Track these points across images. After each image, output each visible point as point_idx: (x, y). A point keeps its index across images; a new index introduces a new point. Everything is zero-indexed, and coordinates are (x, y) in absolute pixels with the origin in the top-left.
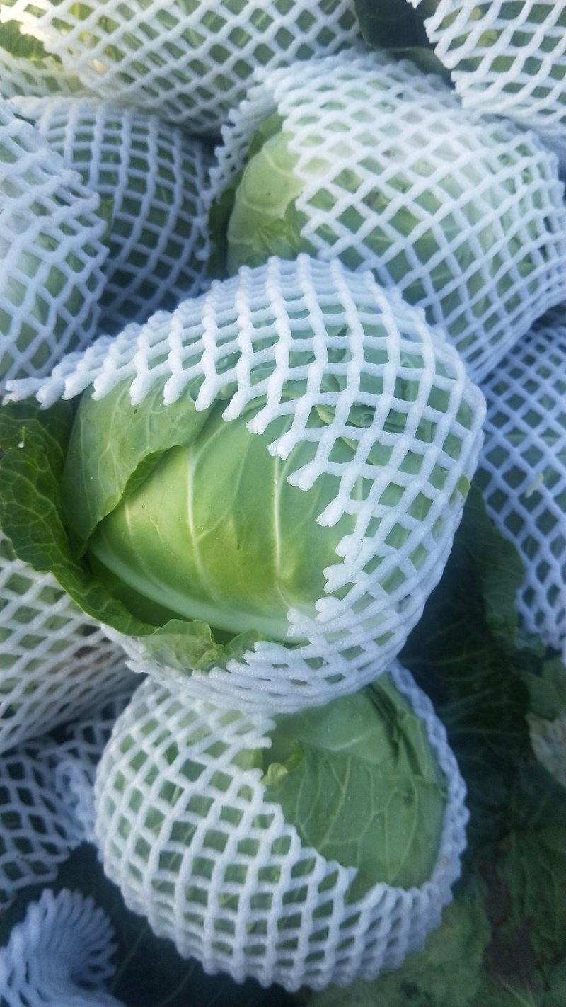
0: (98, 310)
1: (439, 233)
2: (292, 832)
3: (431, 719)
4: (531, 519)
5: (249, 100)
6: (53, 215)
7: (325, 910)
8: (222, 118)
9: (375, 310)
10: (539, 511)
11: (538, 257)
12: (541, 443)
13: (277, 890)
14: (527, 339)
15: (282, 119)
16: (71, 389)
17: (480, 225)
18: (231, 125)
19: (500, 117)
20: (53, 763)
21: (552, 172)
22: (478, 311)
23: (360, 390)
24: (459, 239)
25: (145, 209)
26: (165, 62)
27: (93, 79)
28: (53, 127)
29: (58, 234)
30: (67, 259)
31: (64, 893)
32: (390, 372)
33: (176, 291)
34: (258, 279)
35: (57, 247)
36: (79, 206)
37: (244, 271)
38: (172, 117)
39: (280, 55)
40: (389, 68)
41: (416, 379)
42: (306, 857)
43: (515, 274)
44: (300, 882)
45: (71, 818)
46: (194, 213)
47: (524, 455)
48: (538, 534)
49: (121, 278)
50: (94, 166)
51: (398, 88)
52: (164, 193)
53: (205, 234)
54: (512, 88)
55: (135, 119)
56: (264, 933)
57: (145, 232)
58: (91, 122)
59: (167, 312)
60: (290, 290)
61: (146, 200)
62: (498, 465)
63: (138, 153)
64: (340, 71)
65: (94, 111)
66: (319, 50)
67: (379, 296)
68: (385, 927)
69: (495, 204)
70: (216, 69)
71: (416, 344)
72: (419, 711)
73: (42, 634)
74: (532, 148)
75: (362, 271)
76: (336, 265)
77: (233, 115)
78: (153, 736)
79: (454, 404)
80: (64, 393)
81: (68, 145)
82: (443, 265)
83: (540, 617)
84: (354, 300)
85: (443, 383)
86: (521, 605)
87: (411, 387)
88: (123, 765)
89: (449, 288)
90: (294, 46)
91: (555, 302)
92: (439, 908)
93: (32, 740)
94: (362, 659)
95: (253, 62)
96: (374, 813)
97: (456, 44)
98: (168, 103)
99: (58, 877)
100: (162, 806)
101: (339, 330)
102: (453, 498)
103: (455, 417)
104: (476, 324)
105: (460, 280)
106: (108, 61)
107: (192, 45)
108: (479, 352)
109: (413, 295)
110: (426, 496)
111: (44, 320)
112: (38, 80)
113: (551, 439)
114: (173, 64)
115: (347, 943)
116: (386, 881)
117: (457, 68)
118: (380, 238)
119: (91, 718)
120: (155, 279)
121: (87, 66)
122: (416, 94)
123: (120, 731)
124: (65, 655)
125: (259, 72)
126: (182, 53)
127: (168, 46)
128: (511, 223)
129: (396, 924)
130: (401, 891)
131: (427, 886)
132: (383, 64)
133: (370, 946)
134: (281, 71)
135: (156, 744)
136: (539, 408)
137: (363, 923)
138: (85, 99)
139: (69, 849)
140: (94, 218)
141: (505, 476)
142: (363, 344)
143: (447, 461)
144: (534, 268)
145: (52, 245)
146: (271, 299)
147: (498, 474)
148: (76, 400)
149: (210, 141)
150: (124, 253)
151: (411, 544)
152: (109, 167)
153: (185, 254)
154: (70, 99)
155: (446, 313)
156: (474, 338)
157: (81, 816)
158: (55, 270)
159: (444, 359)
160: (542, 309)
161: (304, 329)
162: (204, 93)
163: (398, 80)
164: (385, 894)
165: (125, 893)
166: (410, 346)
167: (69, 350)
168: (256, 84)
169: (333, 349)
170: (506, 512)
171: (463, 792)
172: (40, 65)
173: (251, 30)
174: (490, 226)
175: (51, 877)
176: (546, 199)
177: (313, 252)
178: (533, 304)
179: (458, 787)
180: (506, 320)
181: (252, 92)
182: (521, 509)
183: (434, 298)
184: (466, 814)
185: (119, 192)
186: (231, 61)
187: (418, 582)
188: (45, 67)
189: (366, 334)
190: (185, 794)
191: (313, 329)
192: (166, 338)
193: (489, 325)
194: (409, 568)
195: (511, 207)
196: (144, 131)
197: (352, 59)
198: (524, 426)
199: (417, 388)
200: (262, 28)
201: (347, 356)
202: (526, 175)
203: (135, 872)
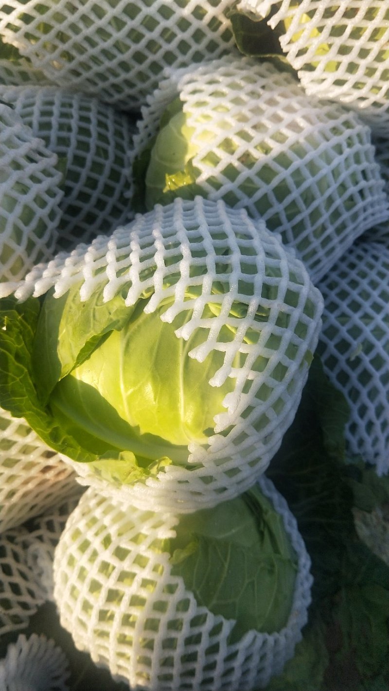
0: (56, 234)
1: (290, 182)
2: (191, 596)
3: (287, 514)
4: (354, 375)
5: (160, 89)
6: (25, 170)
7: (213, 649)
8: (142, 100)
9: (249, 237)
10: (359, 370)
11: (358, 197)
12: (360, 323)
13: (181, 636)
14: (351, 251)
15: (183, 103)
16: (39, 290)
17: (318, 176)
18: (147, 105)
19: (332, 102)
20: (25, 546)
21: (367, 139)
22: (317, 234)
23: (238, 293)
24: (305, 186)
25: (89, 163)
26: (102, 63)
27: (53, 74)
28: (25, 106)
29: (28, 182)
30: (35, 200)
31: (34, 636)
32: (259, 279)
33: (110, 219)
34: (167, 214)
35: (28, 191)
36: (43, 163)
37: (159, 208)
38: (107, 99)
39: (181, 58)
40: (257, 68)
41: (276, 285)
42: (200, 613)
43: (342, 210)
44: (196, 631)
45: (38, 584)
46: (123, 166)
47: (349, 331)
48: (359, 386)
49: (72, 211)
50: (53, 134)
51: (263, 82)
52: (102, 152)
53: (131, 180)
54: (339, 83)
55: (82, 100)
56: (172, 665)
57: (89, 178)
58: (51, 103)
59: (105, 236)
60: (190, 223)
61: (90, 157)
62: (331, 339)
63: (84, 125)
64: (222, 69)
65: (53, 95)
66: (208, 55)
67: (251, 227)
68: (256, 659)
69: (329, 161)
70: (137, 68)
71: (276, 260)
72: (278, 509)
73: (18, 458)
74: (354, 122)
75: (239, 208)
76: (221, 204)
77: (149, 99)
78: (94, 529)
79: (302, 301)
80: (34, 293)
81: (35, 119)
82: (294, 203)
83: (361, 443)
84: (233, 229)
85: (294, 287)
86: (347, 434)
87: (272, 290)
88: (73, 549)
89: (298, 218)
90: (190, 53)
91: (369, 226)
92: (293, 646)
93: (11, 530)
94: (239, 477)
95: (162, 63)
96: (247, 581)
97: (301, 52)
98: (105, 90)
99: (29, 626)
100: (101, 579)
101: (224, 251)
102: (301, 365)
103: (303, 310)
104: (316, 243)
105: (305, 213)
106: (64, 61)
107: (121, 52)
108: (318, 262)
109: (273, 225)
110: (284, 364)
111: (19, 242)
112: (15, 73)
113: (367, 321)
114: (108, 64)
115: (229, 672)
116: (256, 628)
117: (301, 69)
118: (250, 185)
119: (52, 514)
120: (96, 211)
121: (49, 64)
122: (274, 86)
123: (72, 525)
124: (34, 472)
125: (167, 70)
126: (114, 57)
127: (105, 52)
128: (339, 174)
129: (263, 658)
130: (266, 635)
131: (284, 631)
132: (252, 65)
133: (245, 673)
134: (182, 70)
135: (96, 534)
136: (359, 299)
137: (240, 658)
138: (48, 87)
139: (37, 606)
140: (53, 171)
141: (336, 346)
142: (240, 261)
143: (297, 340)
144: (355, 205)
145: (25, 190)
146: (177, 230)
147: (331, 345)
148: (42, 298)
149: (134, 116)
150: (75, 193)
151: (273, 398)
152: (64, 134)
153: (117, 194)
154: (37, 87)
155: (296, 236)
156: (314, 252)
157: (45, 582)
158: (26, 207)
159: (295, 270)
160: (360, 231)
161: (200, 250)
162: (129, 84)
163: (262, 76)
164: (255, 638)
165: (75, 638)
166: (272, 262)
167: (36, 263)
168: (165, 78)
169: (220, 264)
170: (337, 370)
171: (309, 564)
172: (16, 64)
173: (161, 42)
174: (325, 176)
175: (24, 625)
176: (363, 157)
177: (205, 195)
178: (354, 229)
179: (305, 561)
180: (336, 240)
181: (162, 84)
182: (347, 369)
183: (287, 226)
184: (311, 579)
185: (71, 151)
186: (147, 62)
187: (277, 423)
188: (19, 65)
189: (242, 253)
190: (116, 570)
191: (206, 249)
192: (105, 255)
193: (324, 243)
194: (271, 414)
195: (339, 164)
196: (88, 109)
197: (230, 62)
198: (348, 311)
199: (277, 291)
200: (169, 41)
201: (229, 269)
202: (349, 141)
203: (83, 624)
